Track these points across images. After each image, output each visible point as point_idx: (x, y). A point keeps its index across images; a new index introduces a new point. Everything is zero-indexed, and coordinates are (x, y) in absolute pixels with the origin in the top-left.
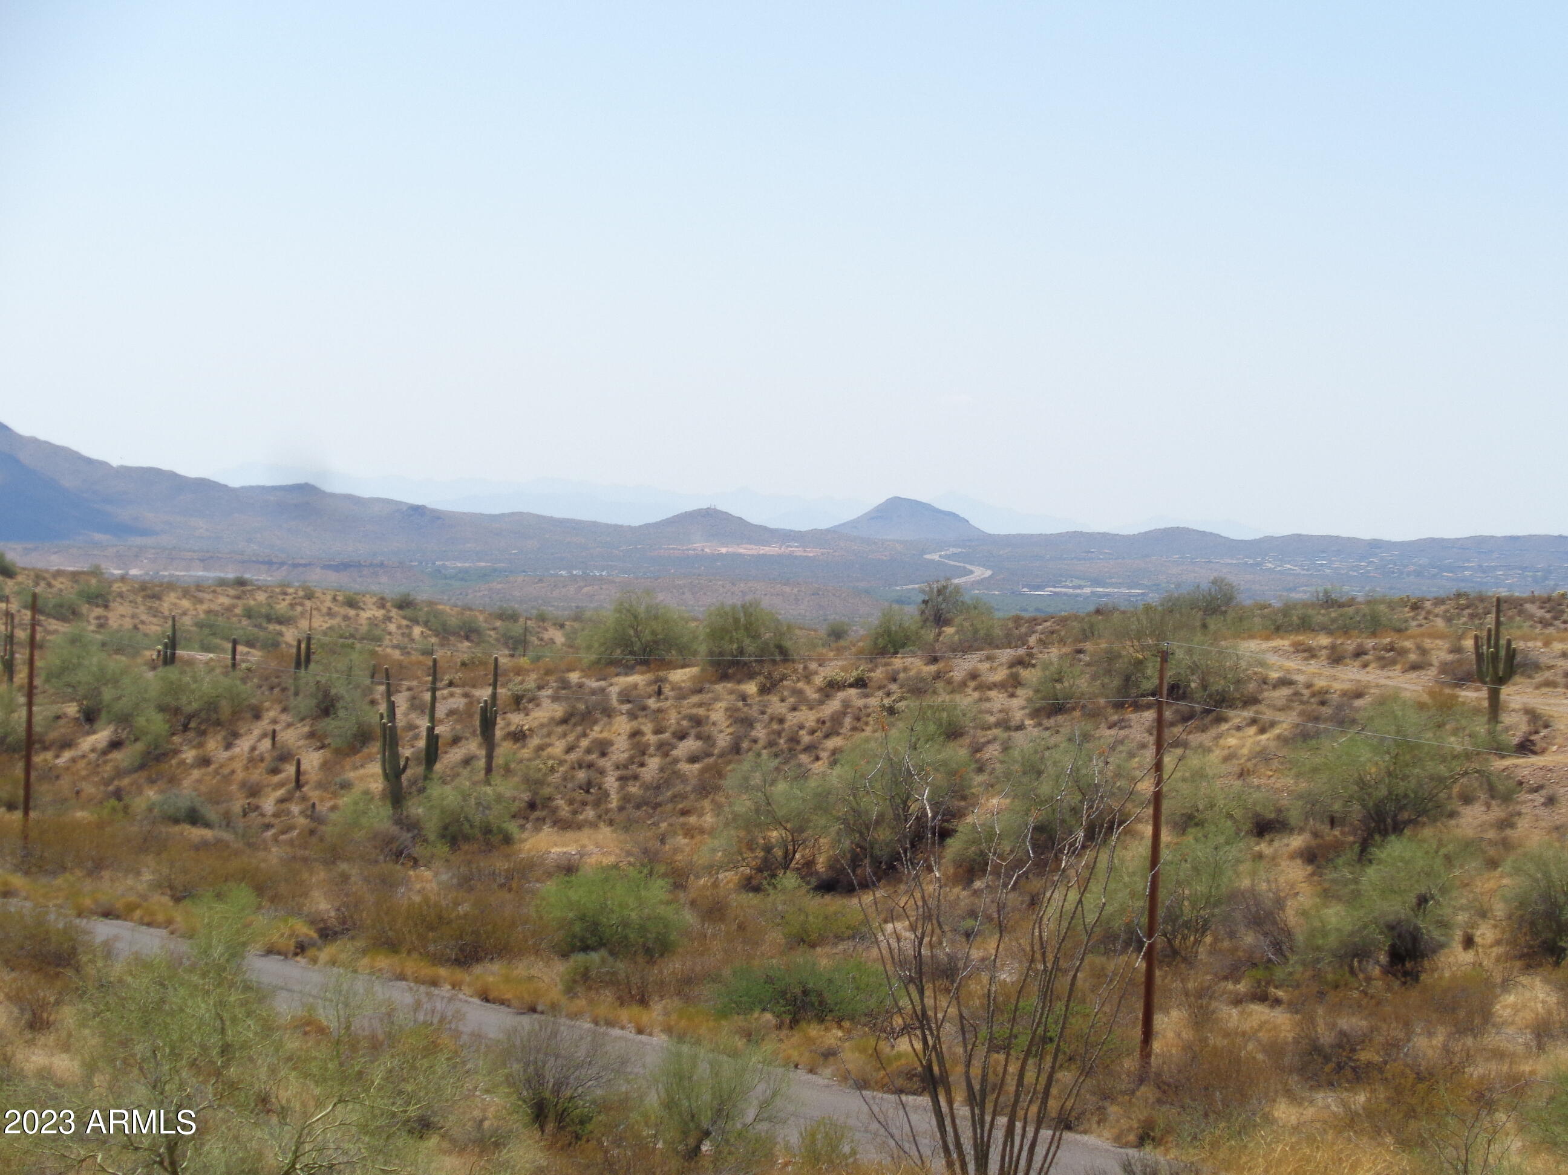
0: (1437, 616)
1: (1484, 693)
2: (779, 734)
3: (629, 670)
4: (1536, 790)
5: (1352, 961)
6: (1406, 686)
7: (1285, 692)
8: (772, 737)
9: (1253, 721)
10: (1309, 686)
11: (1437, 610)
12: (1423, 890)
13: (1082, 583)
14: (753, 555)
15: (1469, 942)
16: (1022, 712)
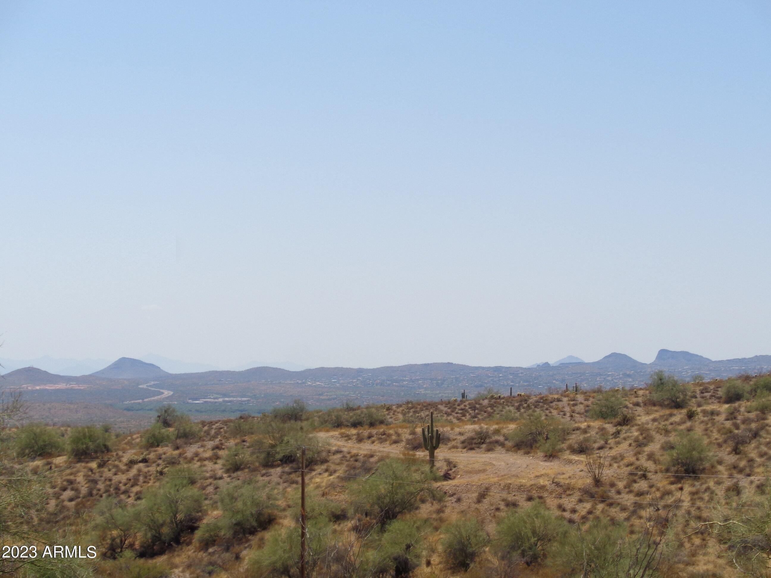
0: (398, 413)
1: (427, 453)
2: (110, 486)
3: (33, 459)
4: (452, 495)
5: (379, 574)
6: (392, 451)
7: (339, 456)
8: (107, 488)
9: (327, 470)
10: (349, 453)
11: (398, 410)
12: (409, 543)
13: (218, 396)
14: (53, 389)
15: (428, 563)
16: (221, 471)
